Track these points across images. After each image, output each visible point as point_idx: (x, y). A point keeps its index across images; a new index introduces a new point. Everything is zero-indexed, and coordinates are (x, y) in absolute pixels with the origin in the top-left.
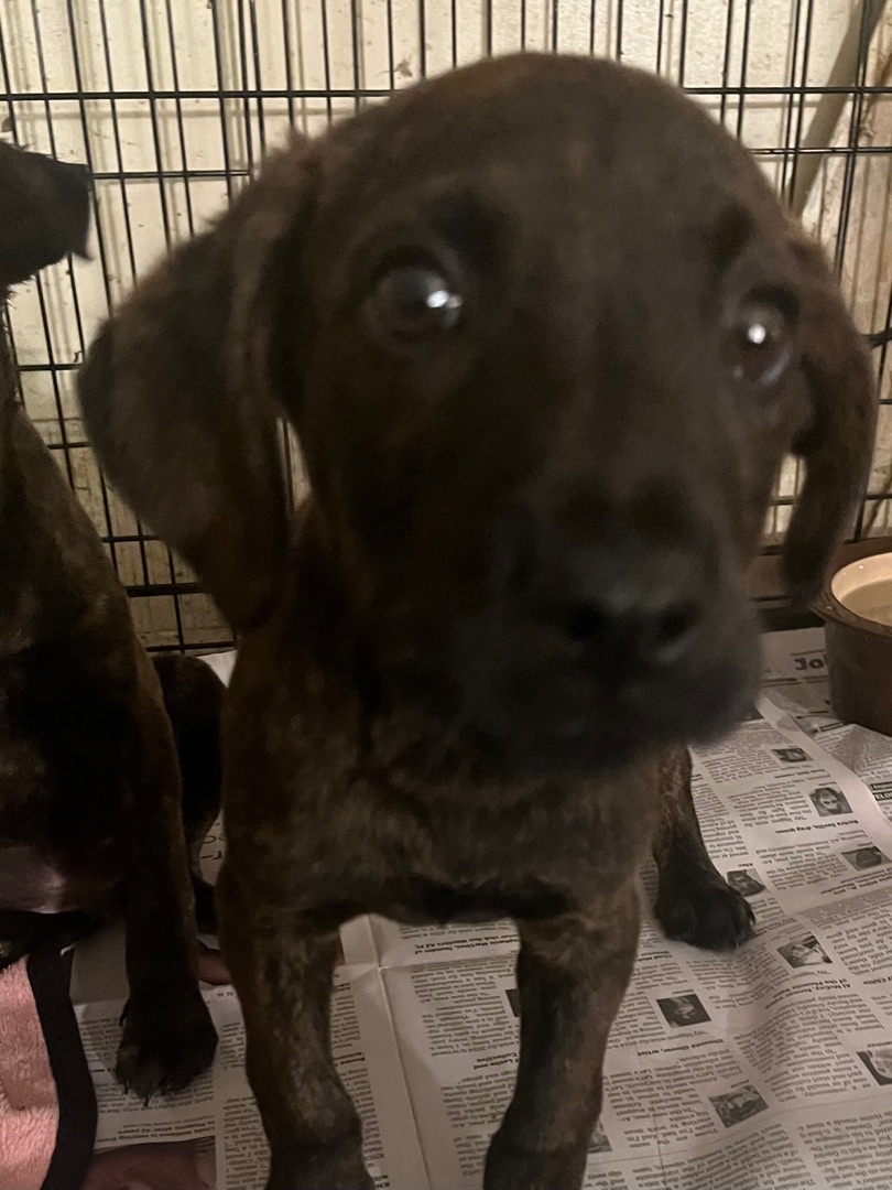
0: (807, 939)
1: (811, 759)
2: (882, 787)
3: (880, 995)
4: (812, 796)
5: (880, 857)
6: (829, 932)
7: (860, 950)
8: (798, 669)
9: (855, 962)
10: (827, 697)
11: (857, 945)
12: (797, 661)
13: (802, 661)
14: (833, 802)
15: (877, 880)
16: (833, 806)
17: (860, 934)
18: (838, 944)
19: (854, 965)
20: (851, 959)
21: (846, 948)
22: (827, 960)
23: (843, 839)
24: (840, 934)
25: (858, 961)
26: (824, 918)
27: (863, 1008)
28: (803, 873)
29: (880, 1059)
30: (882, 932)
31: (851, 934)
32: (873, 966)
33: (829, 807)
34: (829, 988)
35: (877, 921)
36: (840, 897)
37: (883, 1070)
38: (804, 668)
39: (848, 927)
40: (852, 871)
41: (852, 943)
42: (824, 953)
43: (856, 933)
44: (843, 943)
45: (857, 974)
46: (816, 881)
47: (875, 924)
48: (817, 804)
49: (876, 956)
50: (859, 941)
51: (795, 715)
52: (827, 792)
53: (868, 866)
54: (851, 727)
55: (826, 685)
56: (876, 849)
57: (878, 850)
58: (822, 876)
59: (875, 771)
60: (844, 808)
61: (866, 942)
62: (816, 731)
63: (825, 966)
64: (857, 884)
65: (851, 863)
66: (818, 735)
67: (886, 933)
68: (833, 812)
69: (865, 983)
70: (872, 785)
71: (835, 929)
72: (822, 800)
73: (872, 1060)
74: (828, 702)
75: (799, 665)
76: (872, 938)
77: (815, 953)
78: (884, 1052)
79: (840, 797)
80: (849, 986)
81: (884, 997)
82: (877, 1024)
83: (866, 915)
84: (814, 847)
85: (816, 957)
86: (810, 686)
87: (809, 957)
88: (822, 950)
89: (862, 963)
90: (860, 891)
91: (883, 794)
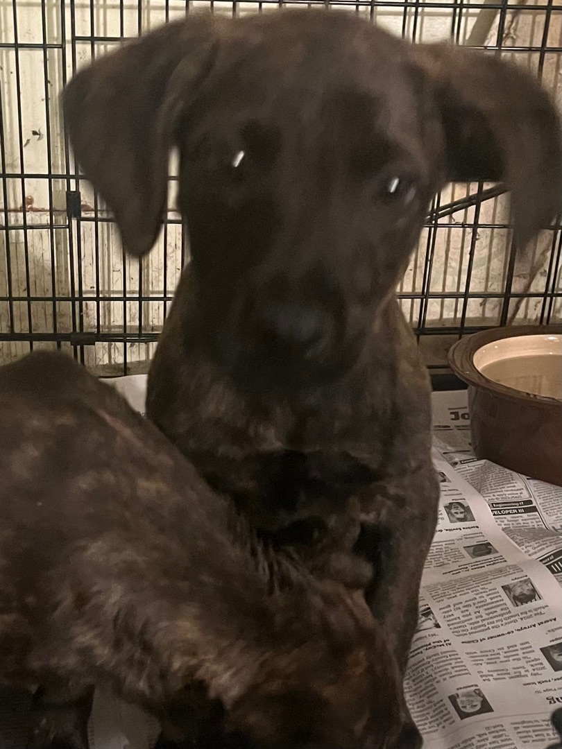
0: (425, 610)
1: (450, 481)
2: (500, 505)
3: (473, 651)
4: (445, 507)
5: (491, 549)
6: (442, 605)
7: (462, 619)
8: (452, 419)
9: (457, 628)
10: (470, 441)
11: (460, 615)
12: (451, 413)
13: (456, 414)
14: (461, 513)
15: (485, 565)
16: (461, 516)
17: (464, 607)
18: (447, 614)
19: (455, 630)
20: (456, 626)
21: (452, 617)
22: (437, 626)
23: (466, 538)
24: (449, 606)
25: (460, 627)
26: (440, 592)
27: (459, 660)
28: (433, 560)
29: (464, 699)
30: (479, 605)
31: (457, 606)
32: (470, 631)
33: (458, 516)
34: (435, 647)
35: (477, 597)
36: (457, 577)
37: (465, 707)
38: (457, 418)
39: (455, 600)
40: (468, 559)
41: (457, 614)
42: (436, 621)
43: (460, 606)
44: (450, 613)
45: (458, 636)
46: (441, 565)
47: (476, 599)
48: (449, 513)
49: (473, 624)
50: (462, 612)
51: (443, 451)
52: (458, 506)
53: (481, 555)
54: (483, 462)
55: (469, 433)
56: (489, 544)
57: (491, 545)
58: (446, 561)
59: (496, 494)
60: (469, 517)
61: (467, 613)
62: (456, 463)
63: (436, 630)
64: (470, 568)
65: (469, 554)
66: (458, 467)
67: (482, 606)
68: (460, 520)
69: (463, 642)
70: (492, 504)
71: (446, 602)
72: (453, 511)
73: (459, 700)
74: (470, 444)
75: (453, 416)
76: (472, 610)
77: (429, 621)
78: (468, 692)
79: (467, 510)
80: (450, 644)
81: (475, 653)
82: (466, 672)
83: (469, 591)
84: (443, 544)
85: (429, 624)
86: (459, 432)
87: (424, 624)
88: (434, 618)
89: (463, 628)
90: (472, 572)
91: (500, 511)
